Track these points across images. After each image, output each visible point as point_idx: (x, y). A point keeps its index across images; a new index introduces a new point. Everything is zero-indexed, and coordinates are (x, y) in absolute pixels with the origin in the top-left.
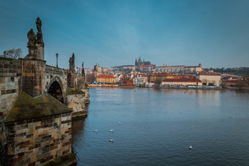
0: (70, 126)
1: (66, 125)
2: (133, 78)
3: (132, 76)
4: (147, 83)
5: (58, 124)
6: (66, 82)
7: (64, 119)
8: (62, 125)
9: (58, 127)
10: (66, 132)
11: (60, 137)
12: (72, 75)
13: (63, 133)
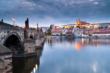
0: (11, 61)
1: (8, 60)
2: (74, 32)
3: (73, 31)
4: (83, 35)
5: (3, 60)
6: (23, 35)
7: (7, 57)
8: (6, 61)
9: (2, 61)
10: (8, 65)
11: (4, 67)
12: (27, 31)
13: (6, 65)
